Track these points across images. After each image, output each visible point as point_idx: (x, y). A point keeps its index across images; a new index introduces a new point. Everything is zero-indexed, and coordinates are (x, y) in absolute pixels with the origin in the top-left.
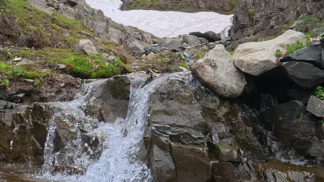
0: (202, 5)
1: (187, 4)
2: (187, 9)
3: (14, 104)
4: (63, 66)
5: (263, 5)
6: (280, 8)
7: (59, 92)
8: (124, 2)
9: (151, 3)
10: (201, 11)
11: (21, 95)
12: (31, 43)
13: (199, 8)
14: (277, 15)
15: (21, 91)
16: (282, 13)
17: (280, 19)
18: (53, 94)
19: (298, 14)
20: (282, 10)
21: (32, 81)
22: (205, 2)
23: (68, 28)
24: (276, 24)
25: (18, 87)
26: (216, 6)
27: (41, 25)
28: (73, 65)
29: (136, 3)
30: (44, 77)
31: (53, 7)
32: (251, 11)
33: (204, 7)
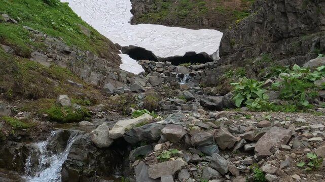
0: (205, 22)
1: (192, 20)
2: (191, 26)
3: (16, 143)
4: (46, 115)
5: (241, 37)
6: (250, 44)
7: (39, 135)
8: (134, 15)
9: (159, 18)
10: (204, 28)
11: (19, 138)
12: (31, 97)
13: (202, 25)
14: (248, 49)
15: (20, 135)
16: (251, 48)
17: (249, 53)
18: (36, 136)
19: (261, 51)
20: (252, 45)
21: (25, 130)
22: (208, 19)
23: (58, 79)
24: (246, 56)
25: (19, 133)
26: (218, 24)
27: (39, 82)
28: (52, 114)
29: (146, 16)
30: (32, 127)
31: (52, 58)
32: (233, 40)
33: (207, 24)
